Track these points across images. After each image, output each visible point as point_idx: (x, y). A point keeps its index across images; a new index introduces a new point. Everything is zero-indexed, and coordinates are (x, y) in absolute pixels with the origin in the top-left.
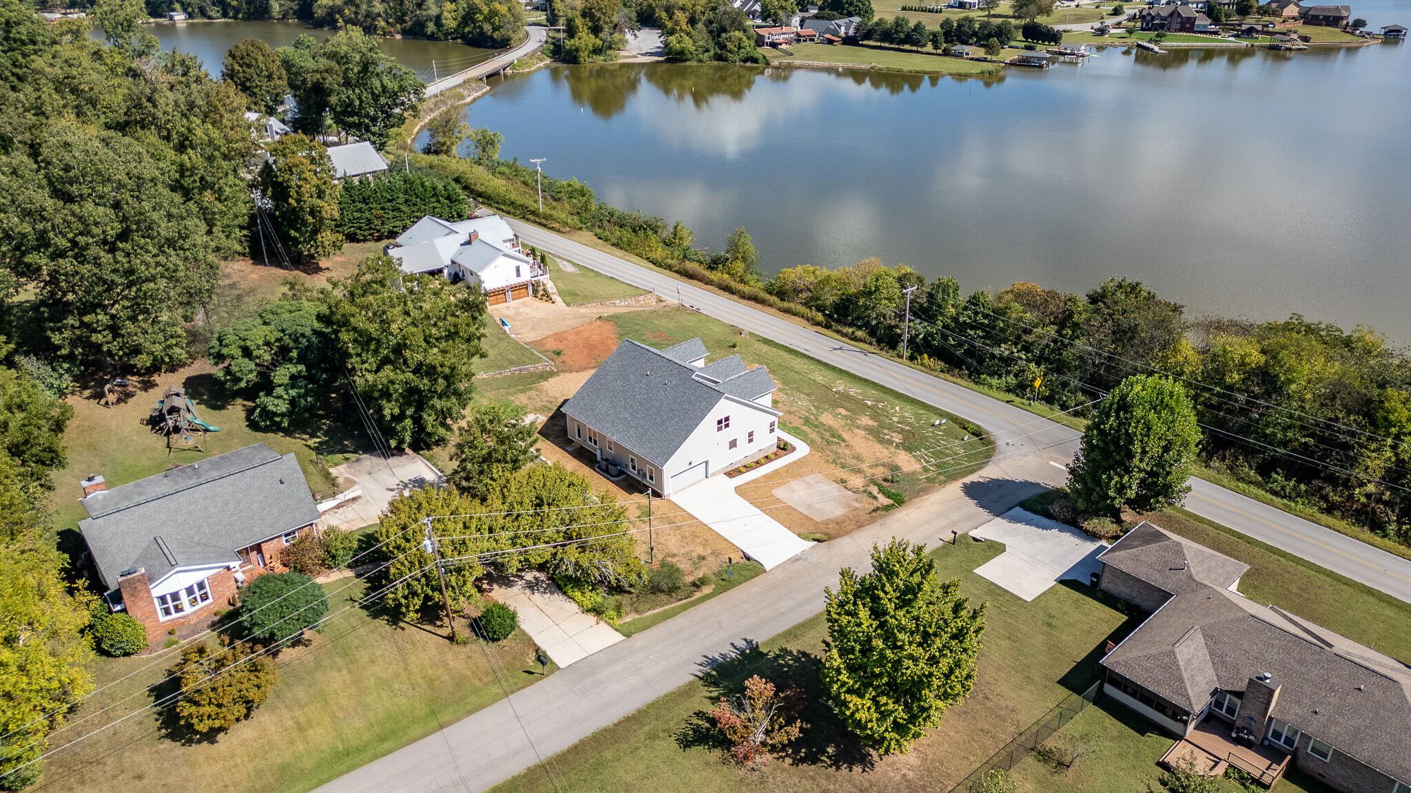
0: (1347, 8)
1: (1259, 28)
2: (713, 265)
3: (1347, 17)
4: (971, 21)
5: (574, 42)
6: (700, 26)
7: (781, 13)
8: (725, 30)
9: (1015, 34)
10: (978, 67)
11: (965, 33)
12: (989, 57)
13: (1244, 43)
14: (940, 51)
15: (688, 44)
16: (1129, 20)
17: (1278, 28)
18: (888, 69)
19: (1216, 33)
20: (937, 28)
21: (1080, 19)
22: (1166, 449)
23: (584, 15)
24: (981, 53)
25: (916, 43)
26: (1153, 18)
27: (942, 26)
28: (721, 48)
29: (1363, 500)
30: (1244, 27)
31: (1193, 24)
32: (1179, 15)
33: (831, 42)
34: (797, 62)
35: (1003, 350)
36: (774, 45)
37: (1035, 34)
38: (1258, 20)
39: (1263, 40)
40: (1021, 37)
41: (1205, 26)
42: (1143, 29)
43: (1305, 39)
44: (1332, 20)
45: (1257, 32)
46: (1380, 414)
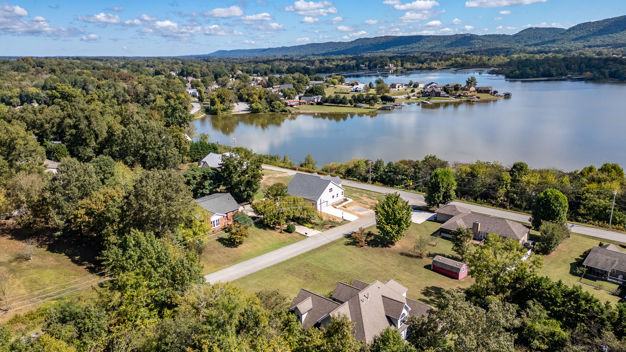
0: (491, 87)
1: (463, 95)
2: (301, 166)
3: (491, 90)
4: (362, 95)
5: (216, 107)
6: (263, 100)
7: (291, 95)
8: (273, 101)
9: (378, 99)
10: (367, 111)
11: (361, 100)
12: (371, 107)
13: (458, 100)
14: (353, 106)
15: (260, 106)
16: (417, 94)
17: (469, 94)
18: (336, 112)
19: (448, 97)
20: (350, 98)
21: (400, 94)
22: (448, 185)
23: (218, 97)
24: (368, 106)
25: (344, 103)
26: (426, 93)
27: (352, 97)
28: (272, 108)
29: (500, 202)
30: (457, 95)
31: (440, 94)
32: (435, 91)
33: (312, 104)
34: (301, 112)
35: (400, 177)
36: (291, 106)
37: (385, 99)
38: (462, 92)
39: (464, 99)
40: (380, 101)
41: (444, 95)
42: (423, 96)
43: (479, 98)
44: (487, 91)
45: (462, 96)
46: (501, 179)
